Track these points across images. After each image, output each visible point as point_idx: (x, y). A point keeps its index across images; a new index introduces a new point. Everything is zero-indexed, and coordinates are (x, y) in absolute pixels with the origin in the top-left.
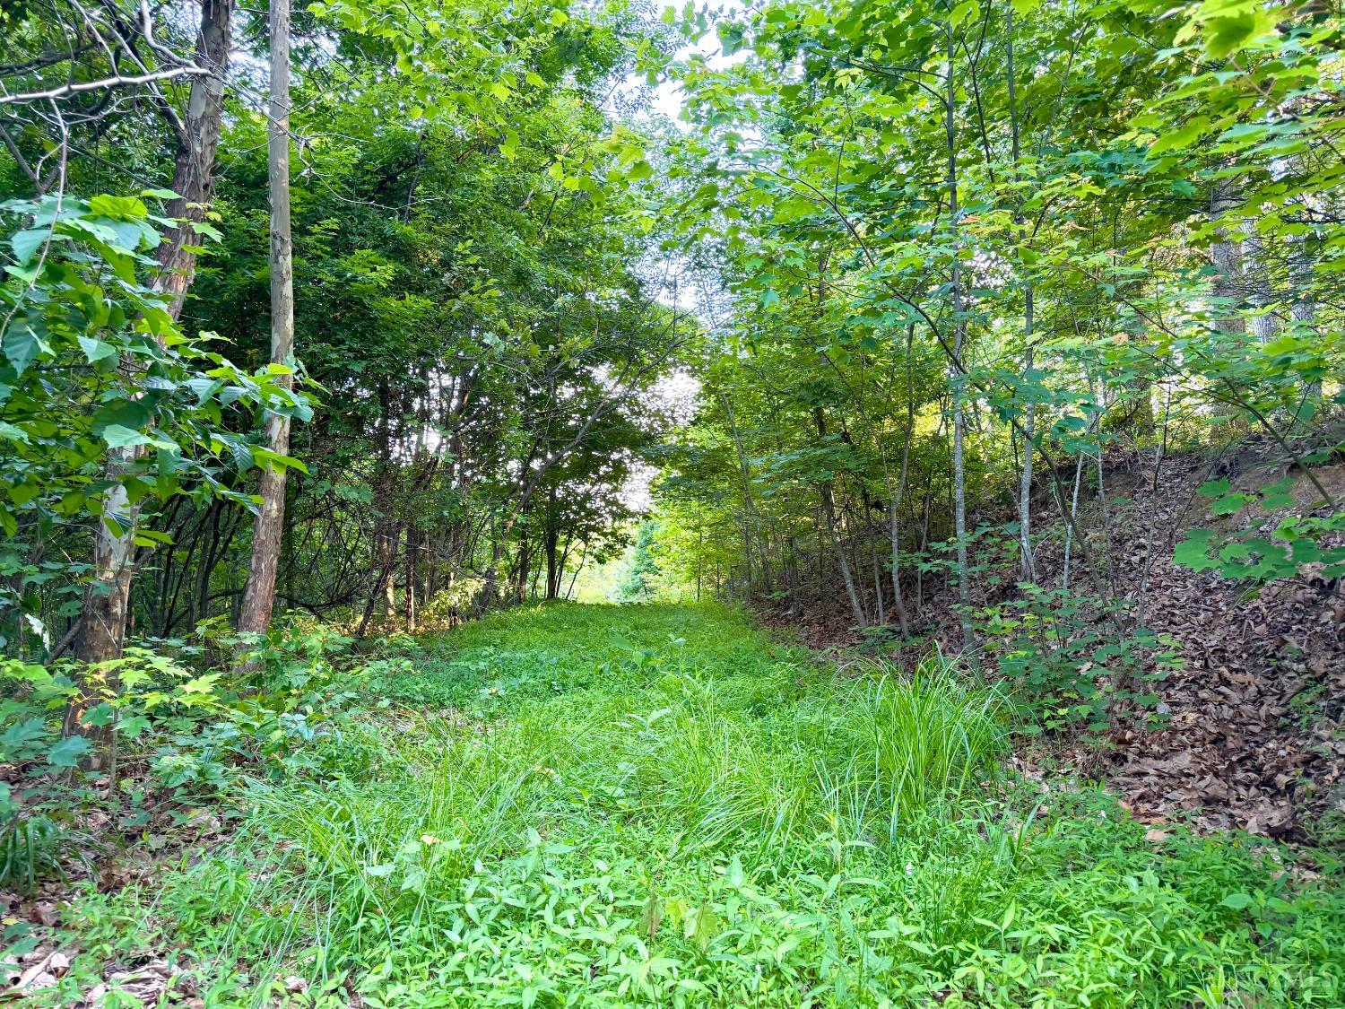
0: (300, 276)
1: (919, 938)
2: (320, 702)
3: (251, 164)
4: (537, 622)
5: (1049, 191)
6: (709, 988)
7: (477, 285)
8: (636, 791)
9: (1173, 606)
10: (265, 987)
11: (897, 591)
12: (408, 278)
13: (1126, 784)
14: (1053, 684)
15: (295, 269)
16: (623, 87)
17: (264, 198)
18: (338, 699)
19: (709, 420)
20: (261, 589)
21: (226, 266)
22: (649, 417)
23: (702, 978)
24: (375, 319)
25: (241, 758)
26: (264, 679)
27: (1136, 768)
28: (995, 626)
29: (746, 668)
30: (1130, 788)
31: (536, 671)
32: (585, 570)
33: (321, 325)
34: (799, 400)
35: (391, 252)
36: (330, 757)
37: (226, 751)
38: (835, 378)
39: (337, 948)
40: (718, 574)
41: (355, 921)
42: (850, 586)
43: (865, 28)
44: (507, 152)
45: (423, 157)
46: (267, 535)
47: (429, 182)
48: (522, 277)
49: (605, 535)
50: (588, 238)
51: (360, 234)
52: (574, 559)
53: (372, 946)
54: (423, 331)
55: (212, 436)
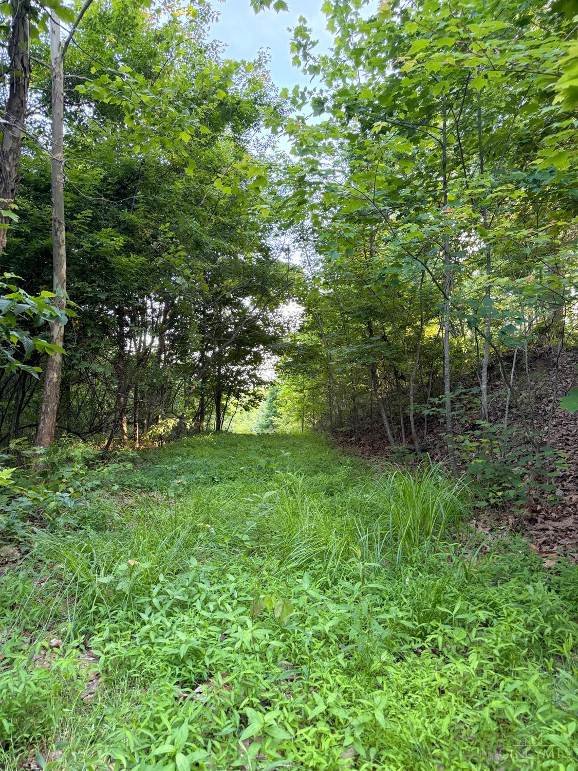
0: (69, 244)
1: (409, 619)
2: (79, 487)
3: (42, 178)
4: (209, 444)
5: (496, 194)
6: (287, 646)
7: (172, 248)
8: (256, 537)
9: (568, 435)
10: (39, 644)
11: (413, 426)
12: (132, 245)
13: (536, 535)
14: (497, 479)
15: (66, 238)
16: (259, 135)
17: (49, 199)
18: (89, 485)
19: (308, 329)
20: (48, 423)
21: (28, 238)
22: (274, 326)
23: (284, 640)
24: (113, 268)
25: (34, 517)
26: (48, 474)
27: (542, 526)
28: (466, 446)
29: (326, 470)
30: (538, 537)
31: (205, 471)
32: (237, 415)
33: (83, 272)
34: (359, 316)
35: (123, 230)
36: (84, 518)
37: (23, 513)
38: (378, 304)
39: (79, 623)
40: (314, 417)
41: (91, 608)
42: (386, 424)
43: (394, 100)
44: (189, 172)
45: (142, 175)
46: (51, 391)
47: (145, 190)
48: (198, 245)
49: (249, 395)
50: (239, 223)
51: (105, 220)
52: (232, 408)
53: (100, 622)
54: (141, 275)
55: (11, 333)
